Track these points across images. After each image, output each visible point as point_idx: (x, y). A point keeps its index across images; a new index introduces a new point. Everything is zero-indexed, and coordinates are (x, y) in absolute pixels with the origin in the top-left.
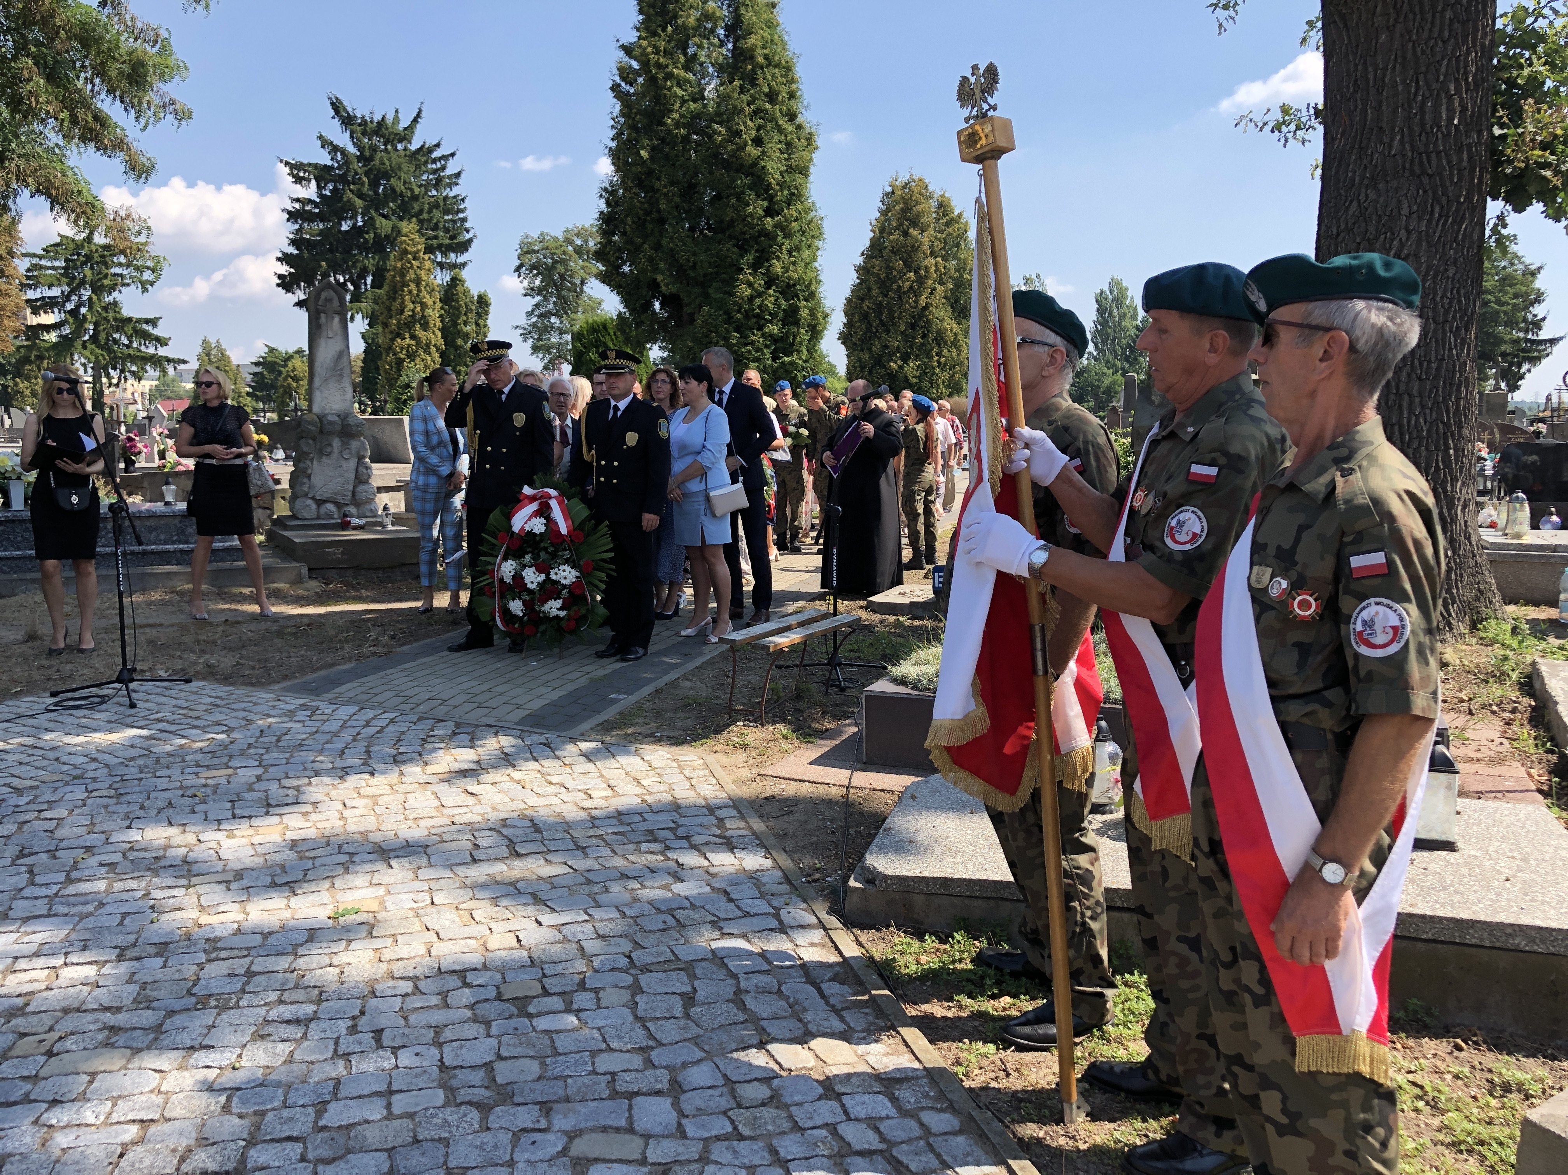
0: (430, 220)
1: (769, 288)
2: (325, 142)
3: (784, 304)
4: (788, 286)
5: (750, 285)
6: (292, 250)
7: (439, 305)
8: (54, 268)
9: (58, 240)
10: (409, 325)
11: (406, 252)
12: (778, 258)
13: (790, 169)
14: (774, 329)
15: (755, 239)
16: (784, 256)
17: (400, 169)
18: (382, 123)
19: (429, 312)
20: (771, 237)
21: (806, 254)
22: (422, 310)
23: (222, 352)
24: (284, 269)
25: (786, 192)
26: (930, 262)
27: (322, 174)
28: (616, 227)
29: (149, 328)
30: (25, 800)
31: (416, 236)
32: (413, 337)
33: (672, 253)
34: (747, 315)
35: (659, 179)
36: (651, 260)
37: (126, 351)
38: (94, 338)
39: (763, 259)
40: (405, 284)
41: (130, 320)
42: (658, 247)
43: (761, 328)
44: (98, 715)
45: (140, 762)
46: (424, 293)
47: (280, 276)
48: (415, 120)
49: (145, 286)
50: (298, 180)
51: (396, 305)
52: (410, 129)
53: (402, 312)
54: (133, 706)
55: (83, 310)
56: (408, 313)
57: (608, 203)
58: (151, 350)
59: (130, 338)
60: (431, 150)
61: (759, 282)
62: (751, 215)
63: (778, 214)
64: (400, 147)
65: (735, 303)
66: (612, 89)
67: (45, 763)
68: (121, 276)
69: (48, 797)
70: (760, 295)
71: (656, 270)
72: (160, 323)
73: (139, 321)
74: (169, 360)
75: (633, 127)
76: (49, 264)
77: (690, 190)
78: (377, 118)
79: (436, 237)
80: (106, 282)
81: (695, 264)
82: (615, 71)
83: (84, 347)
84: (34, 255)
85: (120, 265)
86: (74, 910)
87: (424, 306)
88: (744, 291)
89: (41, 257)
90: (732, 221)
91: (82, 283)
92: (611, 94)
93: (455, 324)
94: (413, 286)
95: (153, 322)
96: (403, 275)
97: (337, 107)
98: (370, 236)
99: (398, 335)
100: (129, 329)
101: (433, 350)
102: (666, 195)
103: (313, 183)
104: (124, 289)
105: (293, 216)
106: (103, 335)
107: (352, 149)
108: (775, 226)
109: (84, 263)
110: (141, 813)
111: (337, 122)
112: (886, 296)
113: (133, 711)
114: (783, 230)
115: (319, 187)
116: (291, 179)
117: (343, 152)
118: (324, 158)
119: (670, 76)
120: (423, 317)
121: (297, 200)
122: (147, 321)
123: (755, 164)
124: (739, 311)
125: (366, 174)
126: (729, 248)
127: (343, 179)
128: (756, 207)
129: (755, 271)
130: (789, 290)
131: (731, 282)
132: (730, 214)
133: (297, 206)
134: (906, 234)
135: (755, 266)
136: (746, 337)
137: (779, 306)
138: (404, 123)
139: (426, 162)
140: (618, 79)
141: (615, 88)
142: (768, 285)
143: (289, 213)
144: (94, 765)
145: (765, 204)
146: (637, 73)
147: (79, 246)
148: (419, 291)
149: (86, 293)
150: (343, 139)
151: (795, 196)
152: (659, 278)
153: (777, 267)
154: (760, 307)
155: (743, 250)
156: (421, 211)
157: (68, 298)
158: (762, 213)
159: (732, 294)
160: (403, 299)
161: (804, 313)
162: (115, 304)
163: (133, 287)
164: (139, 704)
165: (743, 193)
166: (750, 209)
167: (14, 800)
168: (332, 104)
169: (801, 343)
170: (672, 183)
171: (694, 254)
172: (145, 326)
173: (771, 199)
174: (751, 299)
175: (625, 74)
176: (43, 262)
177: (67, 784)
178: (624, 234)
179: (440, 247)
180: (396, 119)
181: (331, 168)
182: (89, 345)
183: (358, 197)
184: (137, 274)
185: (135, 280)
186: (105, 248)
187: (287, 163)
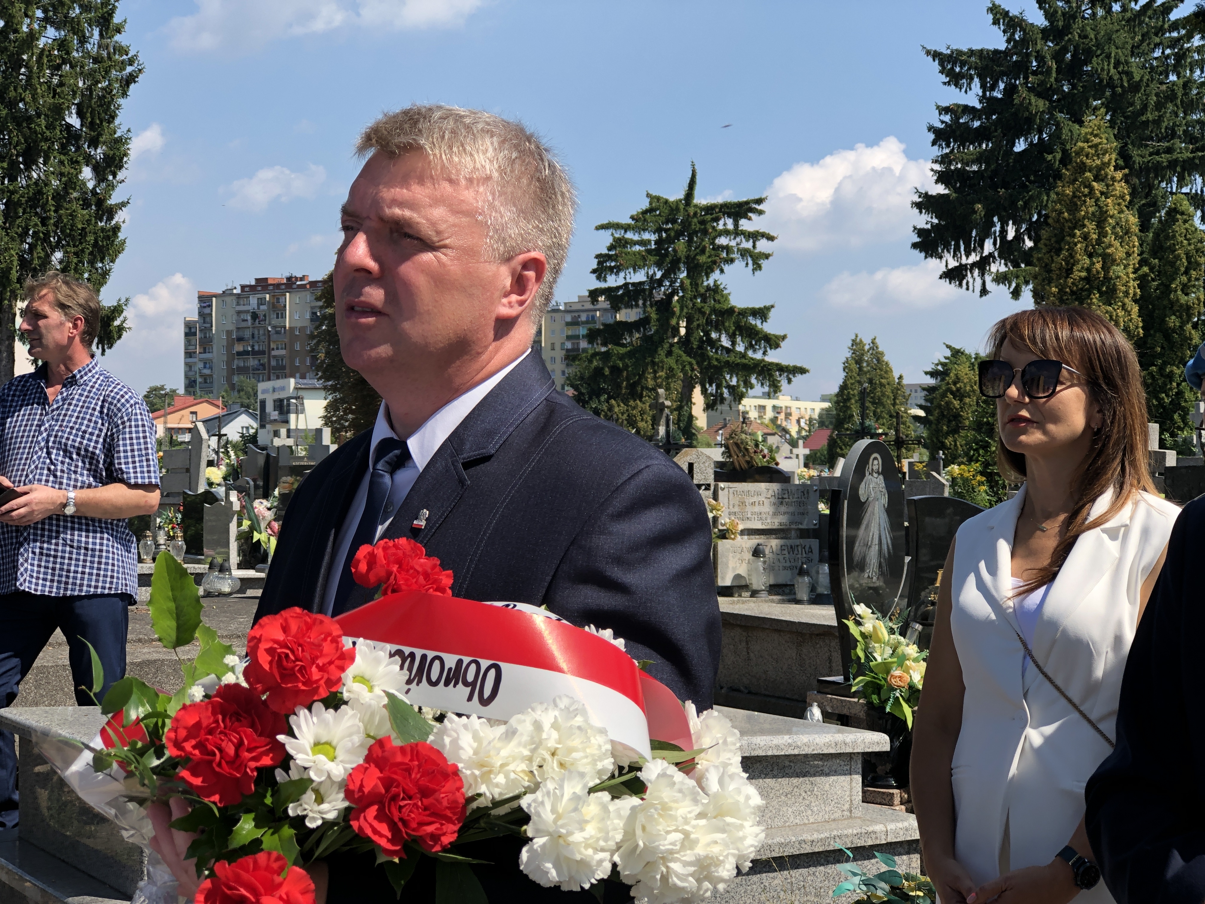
2: (999, 15)
7: (1137, 258)
8: (642, 243)
9: (645, 204)
19: (1118, 270)
22: (1106, 268)
27: (990, 66)
29: (756, 322)
37: (725, 357)
40: (1078, 224)
41: (731, 311)
46: (1110, 238)
49: (757, 260)
50: (953, 79)
51: (1060, 260)
56: (1078, 274)
58: (758, 356)
59: (732, 338)
68: (728, 248)
72: (772, 314)
73: (744, 313)
74: (782, 369)
76: (636, 237)
80: (702, 259)
83: (669, 353)
84: (617, 226)
87: (1108, 261)
89: (626, 228)
93: (1166, 289)
94: (1091, 226)
95: (762, 313)
96: (1075, 210)
100: (730, 324)
103: (976, 81)
105: (941, 135)
106: (697, 336)
107: (1038, 20)
109: (679, 234)
116: (941, 78)
117: (1025, 26)
120: (1107, 279)
121: (949, 110)
122: (755, 312)
127: (1020, 69)
143: (936, 130)
147: (673, 209)
148: (1102, 234)
149: (681, 276)
160: (1071, 250)
162: (716, 289)
163: (741, 264)
172: (752, 320)
176: (629, 235)
182: (676, 350)
183: (1039, 95)
184: (749, 245)
185: (744, 253)
186: (710, 209)
187: (936, 55)
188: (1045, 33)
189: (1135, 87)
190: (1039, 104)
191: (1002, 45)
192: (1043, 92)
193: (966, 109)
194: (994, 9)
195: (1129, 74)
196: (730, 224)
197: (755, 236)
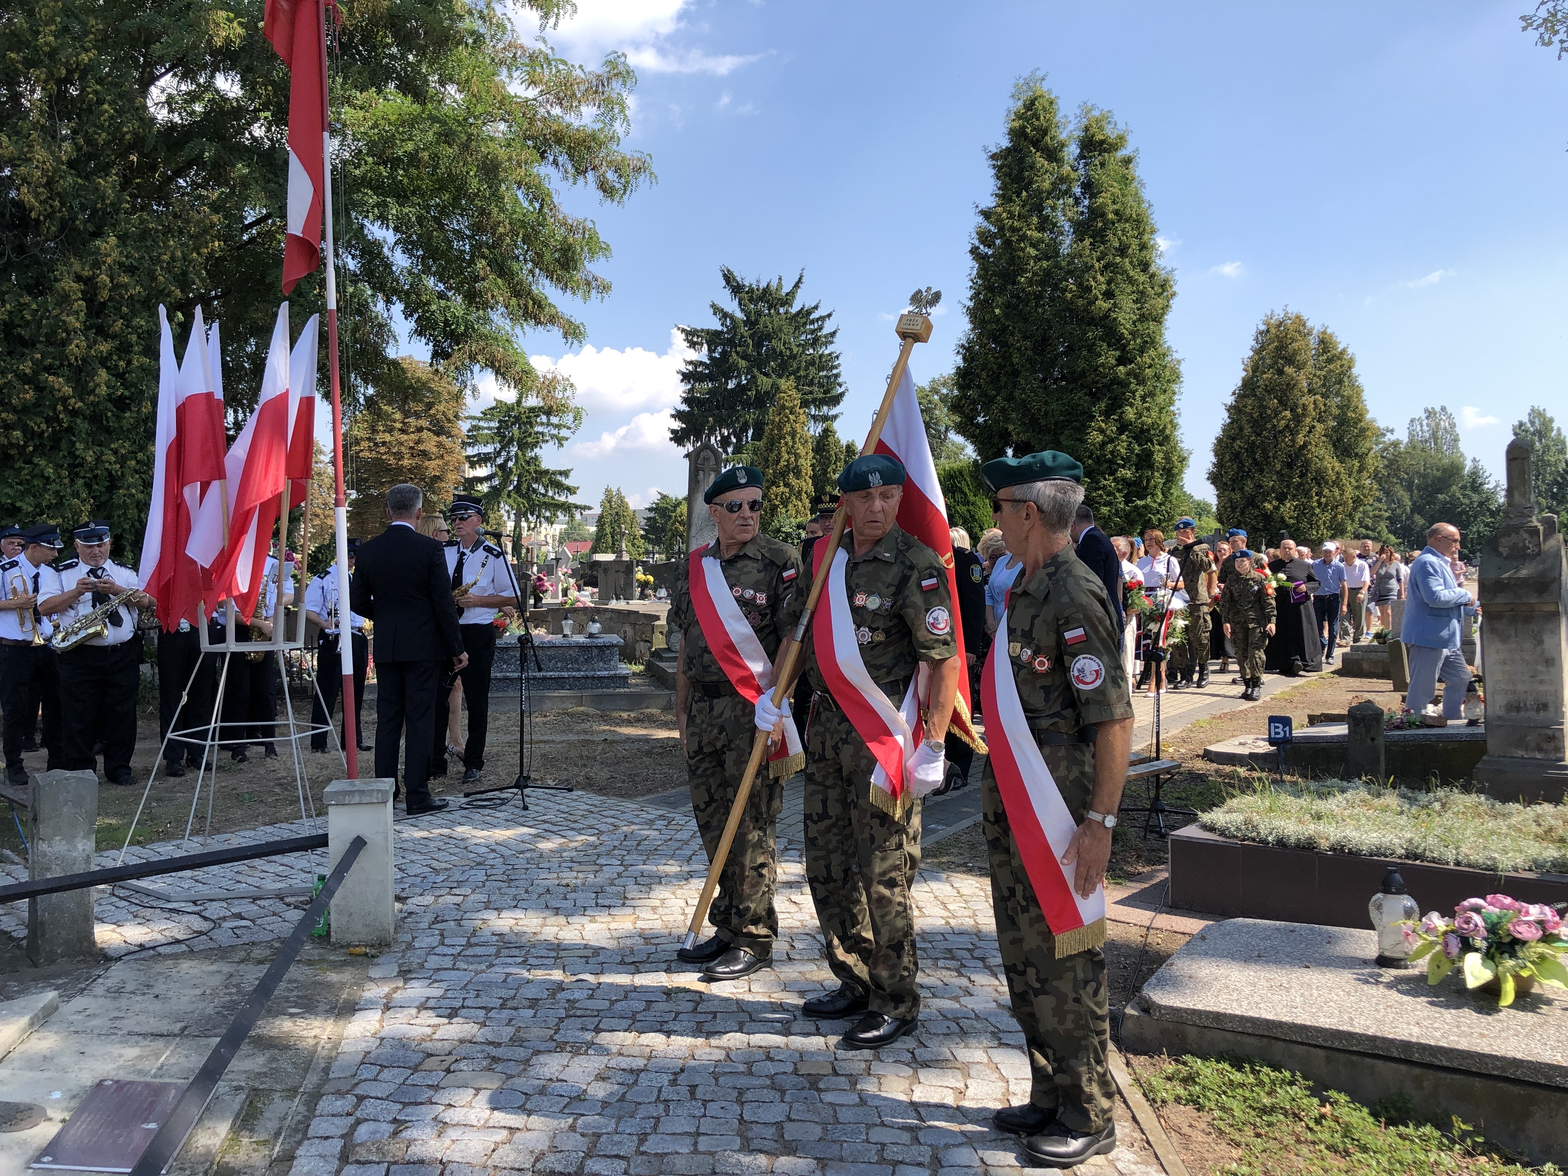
0: (806, 376)
1: (1121, 433)
2: (716, 310)
3: (1137, 449)
4: (1142, 431)
5: (1102, 431)
6: (684, 408)
7: (811, 454)
8: (489, 428)
9: (494, 404)
10: (783, 475)
11: (783, 407)
12: (1131, 405)
13: (1143, 318)
14: (1127, 473)
15: (1108, 387)
16: (1138, 402)
17: (781, 330)
18: (767, 290)
19: (802, 461)
20: (1124, 384)
21: (1161, 399)
22: (796, 460)
23: (621, 499)
24: (677, 425)
25: (1139, 341)
26: (1308, 400)
27: (713, 339)
28: (971, 381)
29: (561, 479)
30: (440, 878)
31: (794, 393)
32: (787, 485)
33: (1024, 404)
34: (1098, 460)
35: (1012, 334)
36: (1003, 410)
37: (542, 499)
38: (517, 488)
39: (1115, 405)
40: (782, 437)
41: (547, 472)
42: (1010, 398)
43: (1113, 473)
44: (498, 814)
45: (528, 855)
46: (797, 445)
47: (673, 432)
48: (797, 286)
49: (560, 441)
50: (693, 345)
51: (773, 456)
52: (792, 294)
53: (778, 462)
54: (525, 808)
55: (510, 464)
57: (965, 359)
58: (563, 499)
59: (546, 488)
60: (809, 313)
61: (1112, 429)
62: (1103, 365)
63: (1131, 362)
64: (782, 310)
65: (1086, 450)
66: (971, 252)
67: (457, 850)
68: (542, 434)
69: (457, 876)
70: (1112, 441)
71: (1007, 420)
72: (571, 474)
73: (554, 473)
74: (577, 507)
75: (990, 288)
76: (486, 425)
77: (1043, 344)
78: (763, 285)
79: (811, 393)
80: (530, 440)
81: (1046, 413)
82: (974, 235)
83: (509, 496)
84: (474, 418)
85: (542, 424)
86: (471, 967)
87: (797, 456)
88: (1095, 437)
89: (480, 419)
90: (1084, 371)
91: (511, 440)
92: (969, 257)
93: (825, 472)
94: (789, 438)
95: (565, 473)
96: (780, 429)
97: (728, 278)
98: (752, 393)
99: (774, 483)
100: (545, 480)
101: (804, 496)
102: (1019, 349)
103: (705, 346)
104: (544, 445)
105: (686, 377)
106: (525, 485)
107: (739, 315)
108: (1128, 374)
109: (514, 424)
110: (525, 896)
111: (727, 292)
112: (1259, 435)
113: (525, 813)
114: (1136, 377)
115: (709, 350)
116: (686, 344)
117: (732, 318)
118: (715, 324)
119: (1023, 238)
120: (797, 466)
121: (691, 363)
122: (561, 473)
123: (1106, 316)
124: (1090, 457)
125: (751, 336)
126: (1080, 397)
127: (731, 342)
128: (1108, 357)
129: (1107, 417)
130: (1142, 435)
131: (1082, 430)
132: (1082, 365)
133: (690, 368)
134: (1281, 372)
135: (1107, 414)
136: (1098, 482)
137: (1132, 451)
138: (787, 288)
139: (805, 324)
140: (977, 243)
141: (974, 251)
142: (1121, 430)
143: (683, 374)
144: (492, 855)
145: (1118, 353)
146: (995, 236)
147: (510, 408)
148: (794, 443)
149: (514, 449)
150: (732, 306)
151: (1150, 342)
152: (1011, 427)
153: (1130, 413)
154: (1112, 452)
155: (1095, 397)
156: (799, 368)
157: (498, 454)
158: (1113, 362)
159: (1083, 441)
160: (779, 450)
161: (1158, 457)
162: (536, 458)
163: (551, 443)
164: (531, 807)
165: (1094, 344)
166: (1102, 360)
167: (432, 878)
168: (725, 275)
169: (1155, 487)
170: (1025, 338)
171: (1046, 403)
172: (559, 478)
173: (1123, 348)
174: (1103, 445)
175: (984, 237)
176: (482, 424)
177: (472, 868)
178: (979, 387)
179: (814, 401)
180: (780, 285)
181: (722, 332)
182: (513, 494)
183: (743, 358)
184: (555, 432)
185: (553, 437)
186: (532, 410)
187: (683, 330)
188: (745, 323)
189: (793, 357)
190: (743, 363)
191: (720, 328)
192: (745, 357)
193: (701, 363)
194: (713, 306)
195: (791, 349)
196: (544, 418)
197: (558, 427)
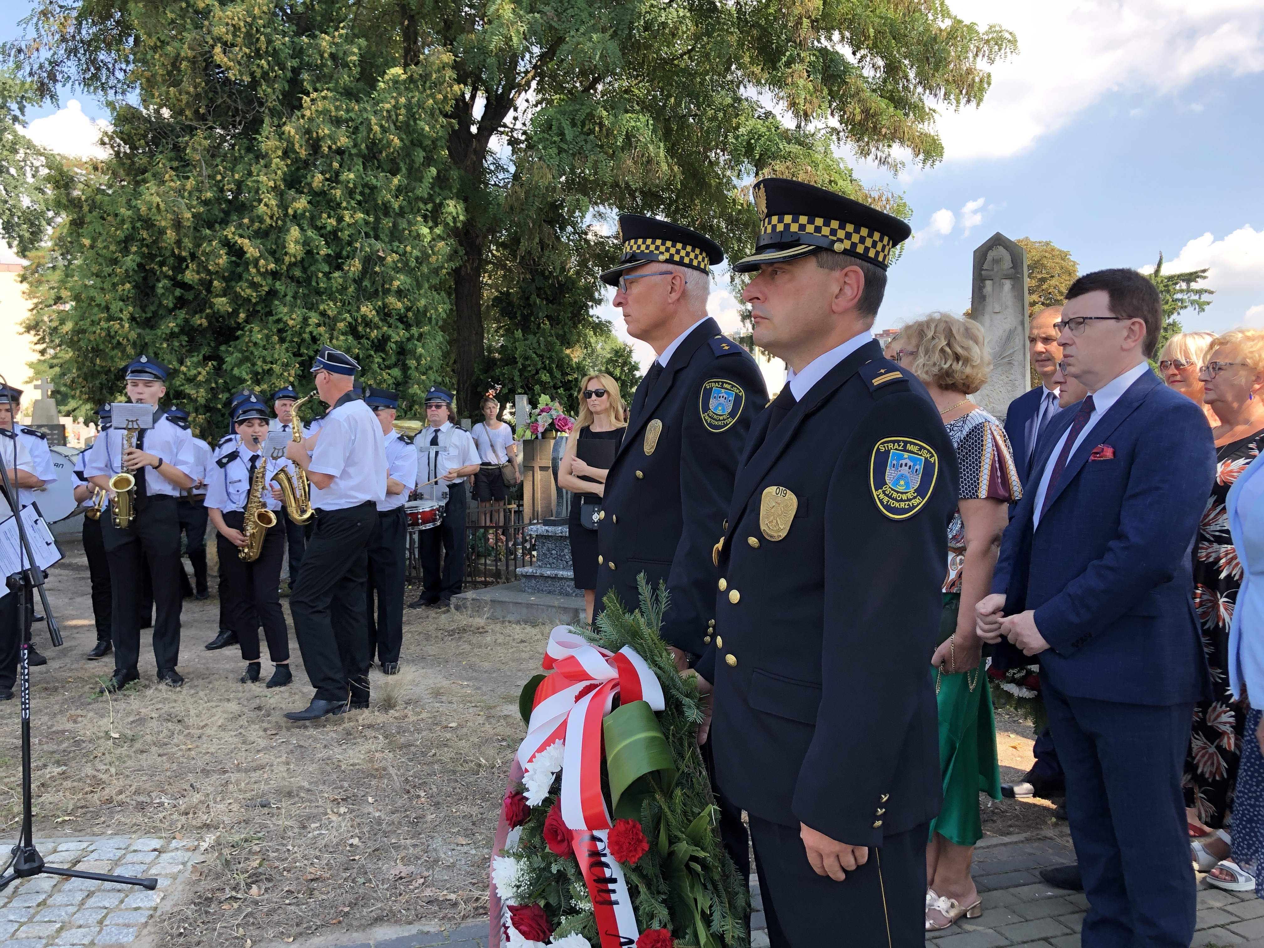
104: (1181, 312)
